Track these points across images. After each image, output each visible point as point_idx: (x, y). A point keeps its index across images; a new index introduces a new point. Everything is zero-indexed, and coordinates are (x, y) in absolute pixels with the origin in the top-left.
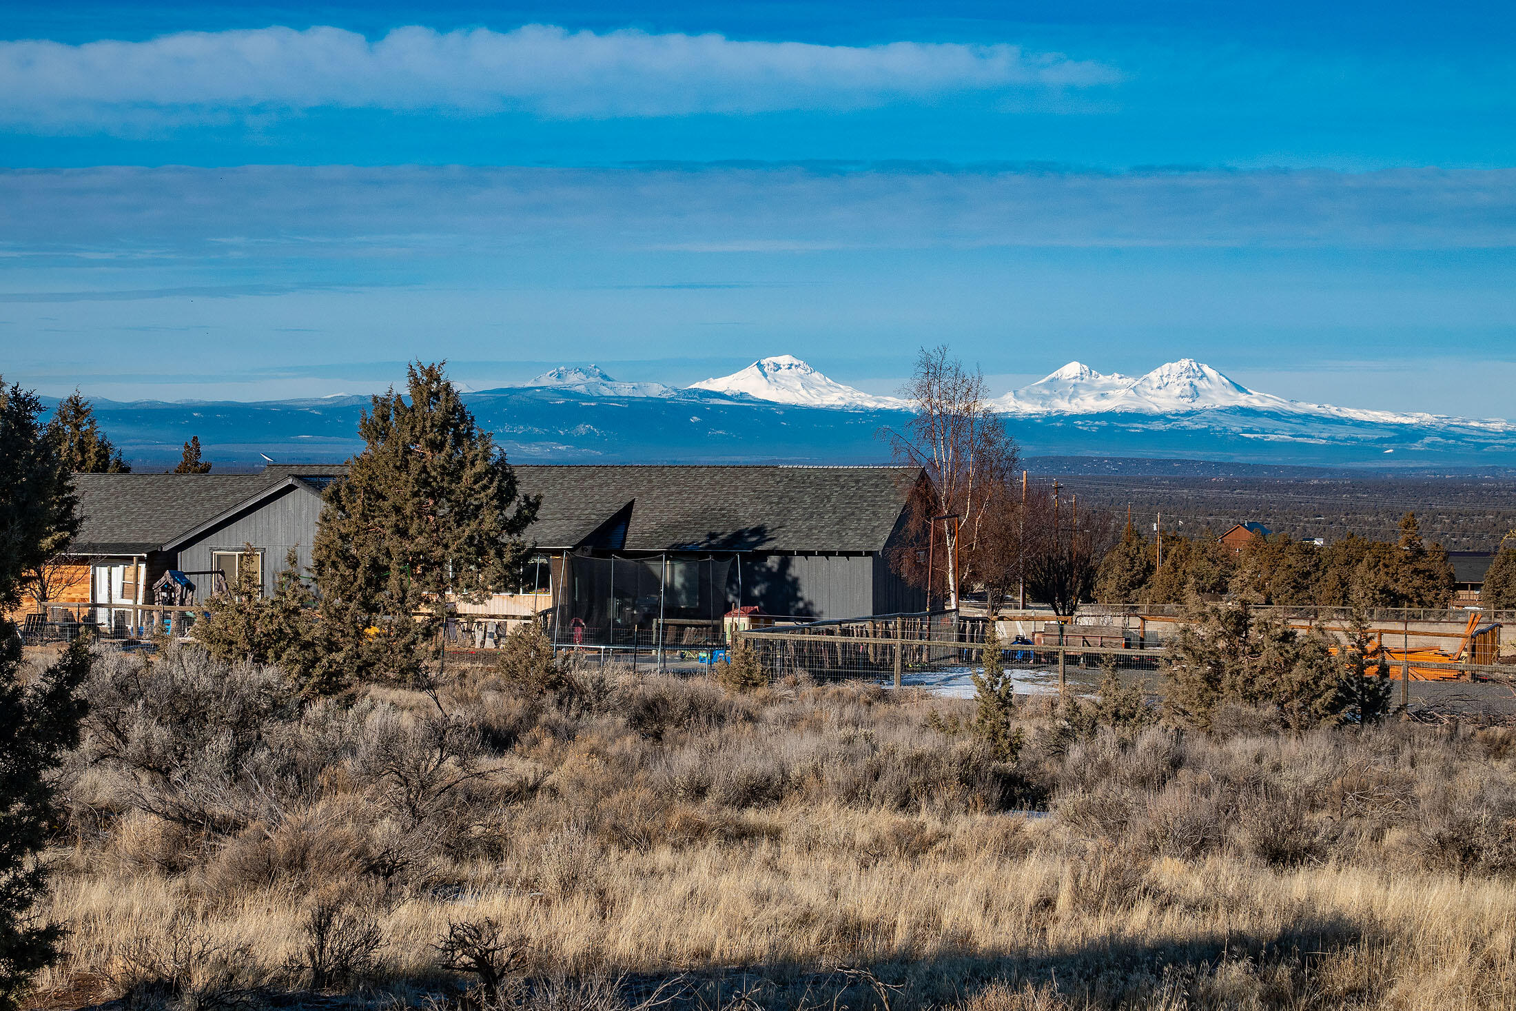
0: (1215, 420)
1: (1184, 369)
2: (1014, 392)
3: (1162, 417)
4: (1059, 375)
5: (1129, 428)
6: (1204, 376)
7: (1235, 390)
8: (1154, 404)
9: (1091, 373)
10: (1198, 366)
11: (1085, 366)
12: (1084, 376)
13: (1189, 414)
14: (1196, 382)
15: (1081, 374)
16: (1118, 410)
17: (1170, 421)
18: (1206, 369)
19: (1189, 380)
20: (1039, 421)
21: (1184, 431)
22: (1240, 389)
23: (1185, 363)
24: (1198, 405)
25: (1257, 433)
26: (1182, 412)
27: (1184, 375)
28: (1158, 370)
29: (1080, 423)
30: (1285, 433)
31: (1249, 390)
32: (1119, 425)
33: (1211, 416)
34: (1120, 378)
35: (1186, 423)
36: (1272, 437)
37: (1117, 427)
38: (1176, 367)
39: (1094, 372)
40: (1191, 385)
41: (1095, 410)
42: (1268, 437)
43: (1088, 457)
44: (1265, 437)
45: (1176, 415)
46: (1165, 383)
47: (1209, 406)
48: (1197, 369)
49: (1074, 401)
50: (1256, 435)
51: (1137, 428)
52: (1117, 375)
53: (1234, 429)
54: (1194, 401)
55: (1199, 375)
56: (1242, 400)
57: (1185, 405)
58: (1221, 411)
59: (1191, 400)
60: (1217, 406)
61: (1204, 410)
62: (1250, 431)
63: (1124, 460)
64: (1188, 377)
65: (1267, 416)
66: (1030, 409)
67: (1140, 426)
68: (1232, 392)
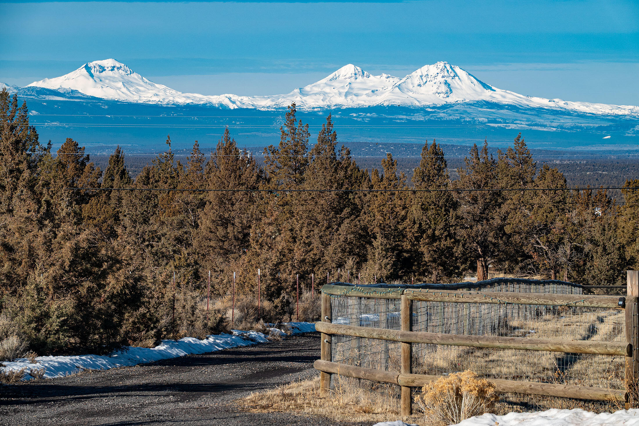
0: (465, 112)
1: (439, 70)
2: (300, 89)
3: (422, 110)
4: (338, 75)
5: (395, 119)
6: (456, 75)
7: (482, 87)
8: (416, 99)
9: (363, 73)
10: (451, 67)
11: (358, 68)
12: (357, 76)
14: (449, 80)
15: (355, 74)
16: (385, 104)
17: (429, 113)
18: (457, 70)
19: (444, 79)
20: (321, 113)
22: (485, 86)
23: (441, 64)
24: (451, 100)
25: (500, 122)
26: (438, 106)
27: (440, 76)
28: (419, 71)
29: (355, 115)
30: (522, 123)
31: (493, 88)
33: (462, 108)
34: (388, 77)
35: (442, 115)
36: (512, 126)
37: (385, 119)
39: (365, 72)
40: (446, 83)
41: (367, 104)
42: (509, 126)
43: (366, 143)
44: (506, 126)
45: (433, 108)
46: (424, 82)
47: (460, 100)
48: (450, 70)
49: (349, 98)
50: (499, 125)
51: (402, 119)
52: (385, 75)
54: (448, 96)
55: (452, 75)
56: (486, 95)
57: (441, 100)
58: (470, 104)
59: (445, 96)
60: (467, 101)
61: (456, 104)
63: (395, 145)
64: (443, 77)
65: (507, 109)
66: (313, 104)
67: (404, 117)
68: (479, 87)
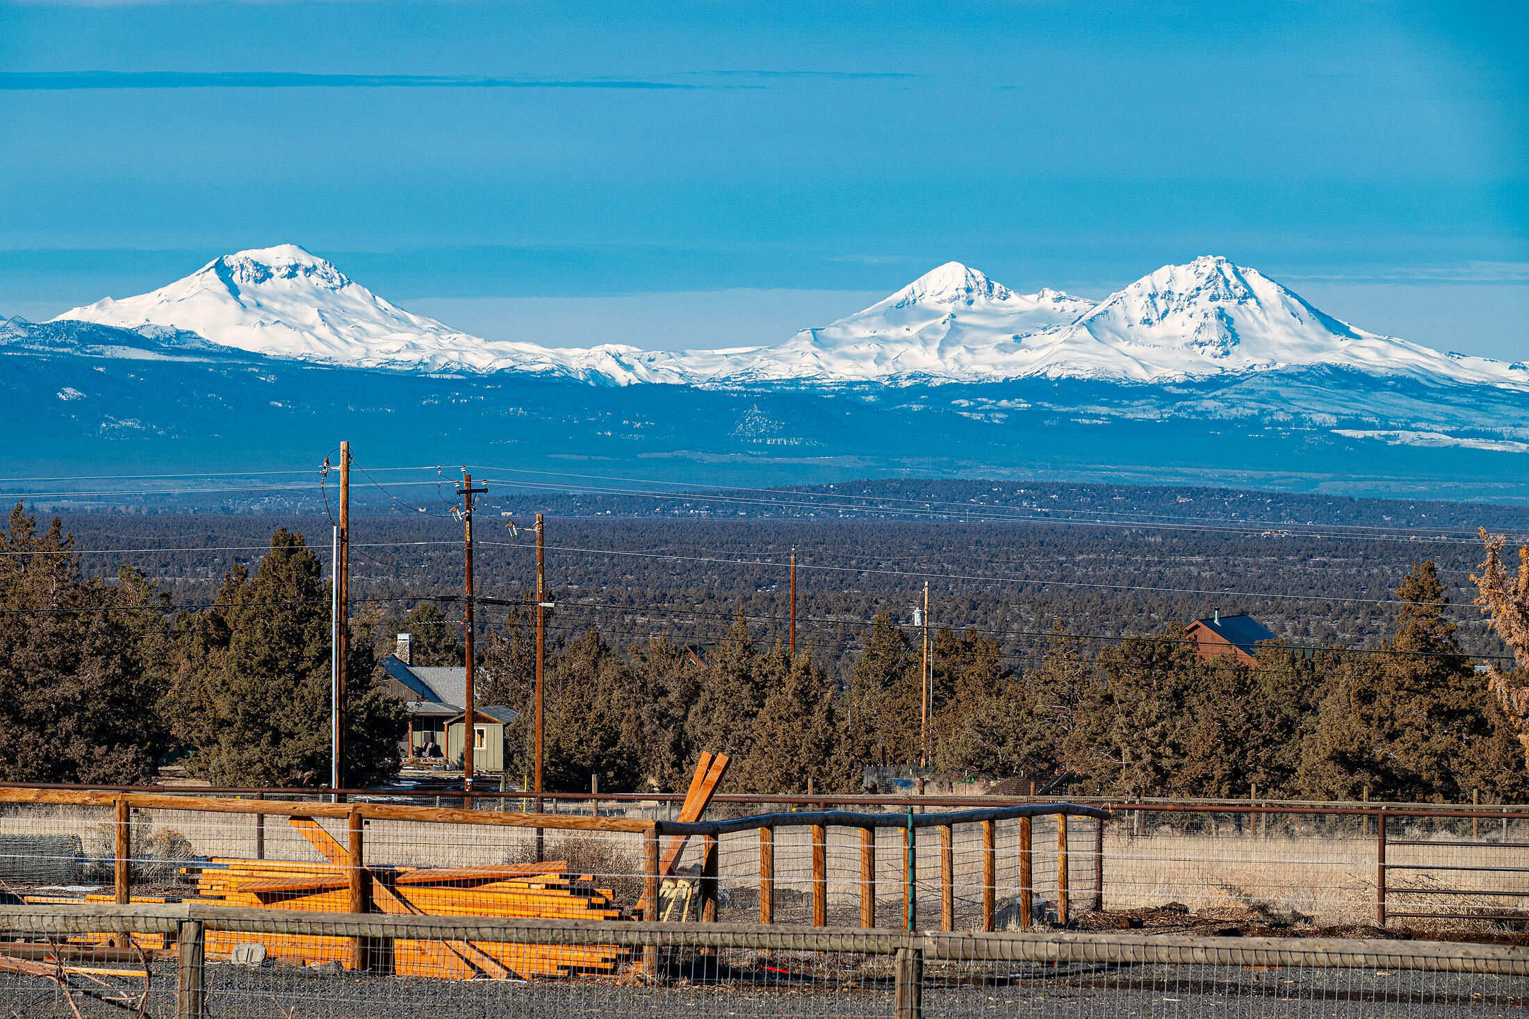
0: (1275, 396)
1: (1203, 280)
2: (814, 331)
3: (1156, 392)
4: (918, 293)
5: (1077, 415)
6: (1249, 294)
7: (1322, 329)
8: (1136, 360)
9: (990, 288)
10: (1236, 272)
11: (977, 273)
12: (974, 295)
13: (1214, 383)
14: (1230, 306)
15: (969, 290)
16: (1053, 373)
17: (1173, 398)
18: (1254, 279)
19: (1215, 304)
20: (871, 398)
21: (1205, 423)
22: (1333, 326)
23: (1208, 265)
24: (1237, 362)
25: (1372, 427)
26: (1198, 379)
27: (1204, 297)
28: (1145, 281)
29: (965, 403)
30: (1435, 427)
31: (1353, 329)
32: (1056, 408)
33: (1266, 387)
34: (1059, 299)
35: (1209, 404)
36: (1407, 437)
37: (1051, 414)
38: (1184, 277)
39: (997, 285)
40: (1221, 314)
41: (1000, 375)
42: (1396, 437)
43: (980, 483)
44: (1388, 437)
45: (1186, 384)
46: (1161, 311)
47: (1261, 363)
48: (1233, 280)
49: (952, 353)
50: (1369, 433)
51: (1097, 416)
52: (1050, 294)
53: (1318, 418)
54: (1227, 353)
55: (1239, 292)
56: (1338, 352)
57: (1207, 363)
58: (1289, 376)
59: (1219, 351)
60: (1280, 365)
61: (1250, 373)
62: (1357, 424)
63: (1063, 489)
64: (1213, 298)
65: (1393, 389)
66: (850, 371)
67: (1104, 410)
68: (1313, 331)
